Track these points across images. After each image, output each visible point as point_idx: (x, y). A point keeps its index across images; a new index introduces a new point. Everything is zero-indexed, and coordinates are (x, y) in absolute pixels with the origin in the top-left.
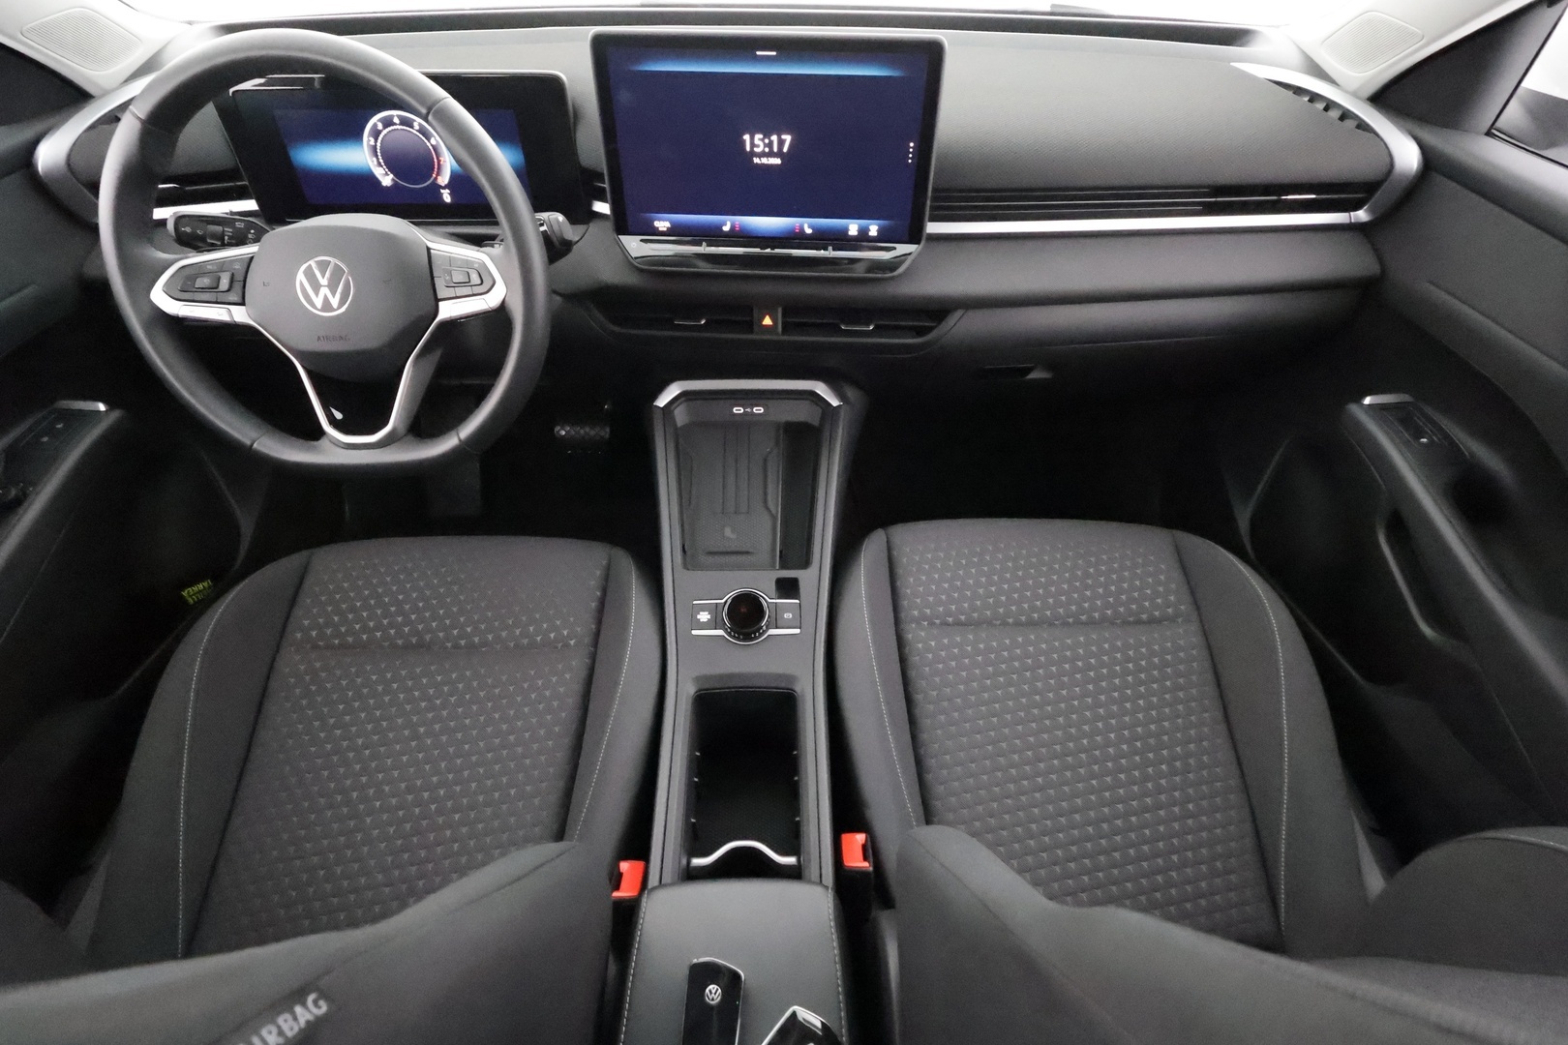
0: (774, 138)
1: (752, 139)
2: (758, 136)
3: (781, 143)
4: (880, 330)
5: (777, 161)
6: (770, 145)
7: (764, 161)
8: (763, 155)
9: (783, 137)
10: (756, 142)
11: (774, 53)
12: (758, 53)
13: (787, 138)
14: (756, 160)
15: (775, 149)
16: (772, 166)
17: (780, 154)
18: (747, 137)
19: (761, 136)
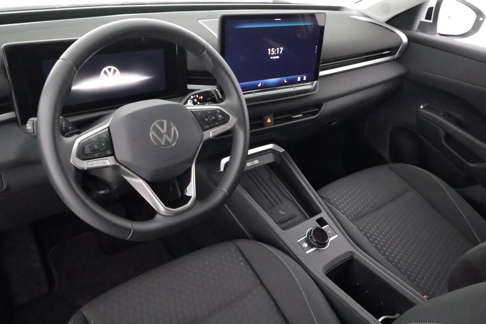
0: (278, 49)
1: (271, 50)
2: (273, 49)
3: (280, 50)
4: (305, 115)
5: (278, 57)
6: (276, 52)
7: (274, 58)
8: (274, 55)
9: (281, 48)
10: (271, 51)
11: (280, 19)
12: (275, 19)
13: (282, 48)
14: (272, 58)
15: (278, 53)
16: (277, 59)
17: (279, 55)
18: (269, 50)
19: (274, 49)
